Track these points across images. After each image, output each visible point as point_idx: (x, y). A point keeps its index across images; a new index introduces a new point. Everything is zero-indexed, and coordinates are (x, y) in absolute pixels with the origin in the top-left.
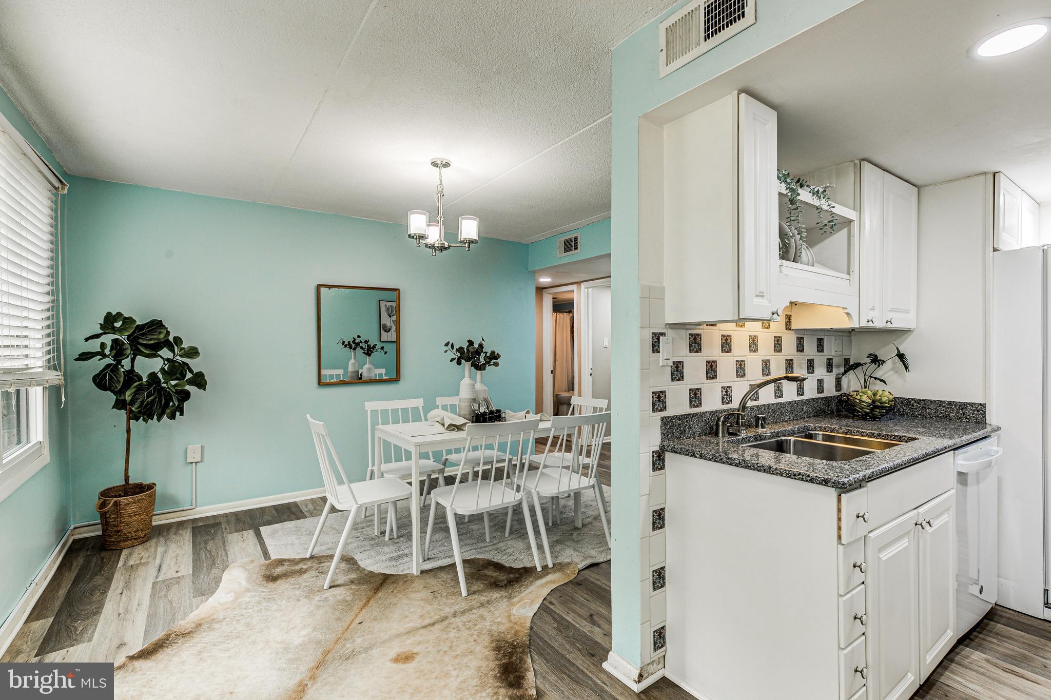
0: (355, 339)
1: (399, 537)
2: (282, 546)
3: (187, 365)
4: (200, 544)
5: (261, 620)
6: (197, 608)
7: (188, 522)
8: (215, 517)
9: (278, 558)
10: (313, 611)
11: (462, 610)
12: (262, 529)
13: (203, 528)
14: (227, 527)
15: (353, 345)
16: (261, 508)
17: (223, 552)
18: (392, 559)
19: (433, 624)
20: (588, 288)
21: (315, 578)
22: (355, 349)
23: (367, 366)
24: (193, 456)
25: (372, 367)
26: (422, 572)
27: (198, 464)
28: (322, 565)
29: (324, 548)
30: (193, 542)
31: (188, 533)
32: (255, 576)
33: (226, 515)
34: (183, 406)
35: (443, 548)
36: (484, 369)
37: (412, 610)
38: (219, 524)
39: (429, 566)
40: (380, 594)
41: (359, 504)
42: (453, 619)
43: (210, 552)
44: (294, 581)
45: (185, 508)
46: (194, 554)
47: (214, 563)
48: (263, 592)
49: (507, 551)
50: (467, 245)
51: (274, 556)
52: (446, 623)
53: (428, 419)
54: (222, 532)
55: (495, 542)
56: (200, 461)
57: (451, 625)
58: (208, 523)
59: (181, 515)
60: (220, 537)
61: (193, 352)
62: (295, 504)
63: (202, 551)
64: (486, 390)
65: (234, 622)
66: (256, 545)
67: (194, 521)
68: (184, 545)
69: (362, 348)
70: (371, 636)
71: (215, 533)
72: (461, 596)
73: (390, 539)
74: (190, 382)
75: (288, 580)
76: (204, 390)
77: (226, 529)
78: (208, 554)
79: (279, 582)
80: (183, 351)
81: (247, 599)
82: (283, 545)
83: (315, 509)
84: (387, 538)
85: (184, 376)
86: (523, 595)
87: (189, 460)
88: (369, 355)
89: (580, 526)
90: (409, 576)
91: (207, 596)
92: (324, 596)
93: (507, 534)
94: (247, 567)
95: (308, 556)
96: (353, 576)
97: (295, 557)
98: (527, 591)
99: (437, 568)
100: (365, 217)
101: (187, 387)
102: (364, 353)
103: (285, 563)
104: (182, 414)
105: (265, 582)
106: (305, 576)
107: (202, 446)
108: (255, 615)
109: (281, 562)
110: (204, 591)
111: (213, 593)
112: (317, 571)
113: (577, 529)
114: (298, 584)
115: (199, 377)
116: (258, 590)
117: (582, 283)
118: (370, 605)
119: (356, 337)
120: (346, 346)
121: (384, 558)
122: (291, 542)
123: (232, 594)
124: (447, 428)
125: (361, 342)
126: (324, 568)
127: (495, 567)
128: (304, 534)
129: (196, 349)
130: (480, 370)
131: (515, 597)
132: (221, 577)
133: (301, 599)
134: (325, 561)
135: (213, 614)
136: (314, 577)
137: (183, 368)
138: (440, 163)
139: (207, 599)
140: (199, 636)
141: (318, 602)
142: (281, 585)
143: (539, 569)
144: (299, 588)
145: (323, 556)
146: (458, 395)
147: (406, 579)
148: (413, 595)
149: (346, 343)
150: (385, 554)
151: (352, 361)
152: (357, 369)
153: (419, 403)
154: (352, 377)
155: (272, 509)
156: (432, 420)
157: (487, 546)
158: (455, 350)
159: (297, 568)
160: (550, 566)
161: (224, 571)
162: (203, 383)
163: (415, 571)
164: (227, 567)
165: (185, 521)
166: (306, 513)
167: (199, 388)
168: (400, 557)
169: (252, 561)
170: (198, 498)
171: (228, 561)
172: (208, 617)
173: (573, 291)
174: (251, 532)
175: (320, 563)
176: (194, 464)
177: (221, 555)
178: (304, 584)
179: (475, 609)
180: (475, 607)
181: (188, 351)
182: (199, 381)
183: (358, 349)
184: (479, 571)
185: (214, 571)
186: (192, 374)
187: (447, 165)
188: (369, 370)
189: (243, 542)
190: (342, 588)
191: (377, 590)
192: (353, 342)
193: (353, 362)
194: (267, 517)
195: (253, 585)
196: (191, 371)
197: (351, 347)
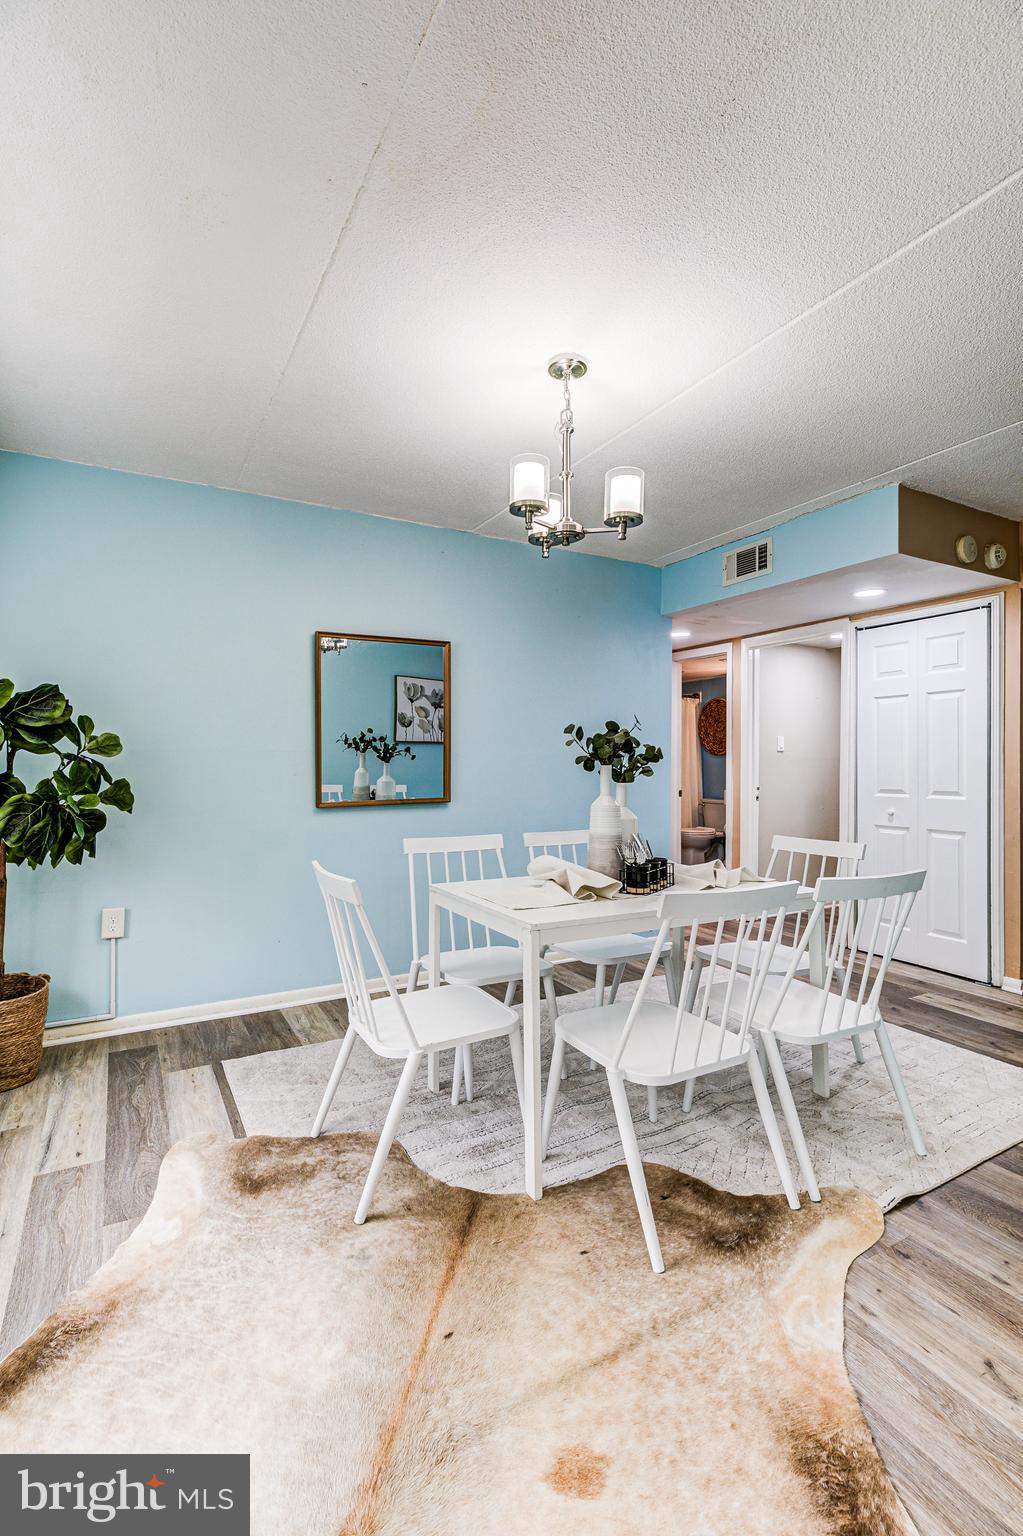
0: (363, 735)
1: (475, 1098)
2: (264, 1107)
3: (101, 766)
4: (121, 1091)
5: (235, 1302)
6: (111, 1254)
7: (104, 1042)
8: (147, 1034)
9: (259, 1134)
10: (340, 1286)
11: (667, 1315)
12: (227, 1064)
13: (127, 1056)
14: (167, 1057)
15: (362, 744)
16: (222, 1021)
17: (161, 1112)
18: (475, 1152)
19: (614, 1357)
20: (754, 648)
21: (333, 1191)
22: (364, 751)
23: (383, 779)
24: (113, 927)
25: (392, 780)
26: (547, 1192)
27: (119, 941)
28: (342, 1158)
29: (340, 1115)
30: (110, 1086)
31: (102, 1066)
32: (219, 1175)
33: (165, 1032)
34: (94, 841)
35: (567, 1132)
36: (632, 780)
37: (554, 1304)
38: (153, 1049)
39: (557, 1176)
40: (472, 1249)
41: (420, 1046)
42: (655, 1343)
43: (136, 1109)
44: (294, 1195)
45: (99, 1017)
46: (109, 1113)
47: (143, 1138)
48: (236, 1220)
49: (703, 1148)
50: (620, 529)
51: (253, 1130)
52: (641, 1352)
53: (530, 873)
54: (159, 1067)
55: (668, 1123)
56: (122, 935)
57: (655, 1364)
58: (135, 1046)
59: (92, 1030)
60: (156, 1077)
61: (111, 745)
62: (278, 1014)
63: (123, 1108)
64: (634, 820)
65: (182, 1304)
66: (218, 1101)
67: (113, 1040)
68: (93, 1091)
69: (376, 749)
70: (483, 1386)
71: (148, 1067)
72: (651, 1268)
73: (460, 1103)
74: (107, 798)
75: (281, 1194)
76: (130, 811)
77: (165, 1060)
78: (133, 1115)
79: (265, 1195)
80: (94, 742)
81: (206, 1238)
82: (265, 1103)
83: (312, 1027)
84: (454, 1101)
85: (96, 786)
86: (788, 1276)
87: (105, 935)
88: (387, 762)
89: (827, 1095)
90: (519, 1200)
91: (130, 1221)
92: (358, 1245)
93: (687, 1106)
94: (203, 1153)
95: (313, 1134)
96: (408, 1192)
97: (288, 1135)
98: (795, 1268)
99: (573, 1184)
100: (395, 515)
101: (101, 807)
102: (378, 757)
103: (272, 1149)
104: (92, 854)
105: (239, 1193)
106: (314, 1185)
107: (126, 910)
108: (224, 1287)
109: (265, 1145)
110: (125, 1211)
111: (141, 1213)
112: (335, 1173)
113: (820, 1099)
114: (301, 1205)
115: (121, 788)
116: (225, 1215)
117: (743, 641)
118: (458, 1280)
119: (365, 732)
120: (350, 746)
121: (457, 1148)
122: (278, 1099)
123: (177, 1221)
124: (577, 895)
125: (375, 740)
126: (349, 1165)
127: (696, 1192)
128: (301, 1080)
129: (116, 738)
130: (624, 781)
131: (773, 1282)
132: (156, 1174)
133: (314, 1249)
134: (348, 1148)
135: (140, 1276)
136: (330, 1188)
137: (94, 770)
138: (565, 367)
139: (131, 1229)
140: (110, 1340)
141: (349, 1262)
142: (271, 1205)
143: (794, 1204)
144: (306, 1217)
145: (342, 1136)
146: (588, 828)
147: (516, 1210)
148: (544, 1259)
149: (351, 741)
150: (459, 1139)
151: (360, 770)
152: (367, 784)
153: (495, 842)
154: (360, 796)
155: (241, 1023)
156: (537, 876)
157: (654, 1134)
158: (584, 741)
159: (298, 1160)
160: (815, 1196)
161: (162, 1157)
162: (128, 800)
163: (532, 1191)
164: (167, 1148)
165: (98, 1040)
166: (298, 1035)
167: (122, 809)
168: (489, 1148)
169: (212, 1139)
170: (119, 1002)
171: (168, 1134)
172: (132, 1284)
173: (725, 654)
174: (207, 1070)
175: (338, 1152)
176: (113, 941)
177: (157, 1119)
178: (314, 1207)
179: (697, 1313)
180: (695, 1308)
181: (103, 741)
182: (121, 796)
183: (370, 750)
184: (664, 1198)
185: (145, 1156)
186: (111, 784)
187: (579, 369)
188: (387, 785)
189: (195, 1091)
190: (389, 1224)
191: (464, 1234)
192: (362, 739)
193: (361, 772)
194: (233, 1040)
195: (215, 1200)
196: (108, 779)
197: (357, 748)
